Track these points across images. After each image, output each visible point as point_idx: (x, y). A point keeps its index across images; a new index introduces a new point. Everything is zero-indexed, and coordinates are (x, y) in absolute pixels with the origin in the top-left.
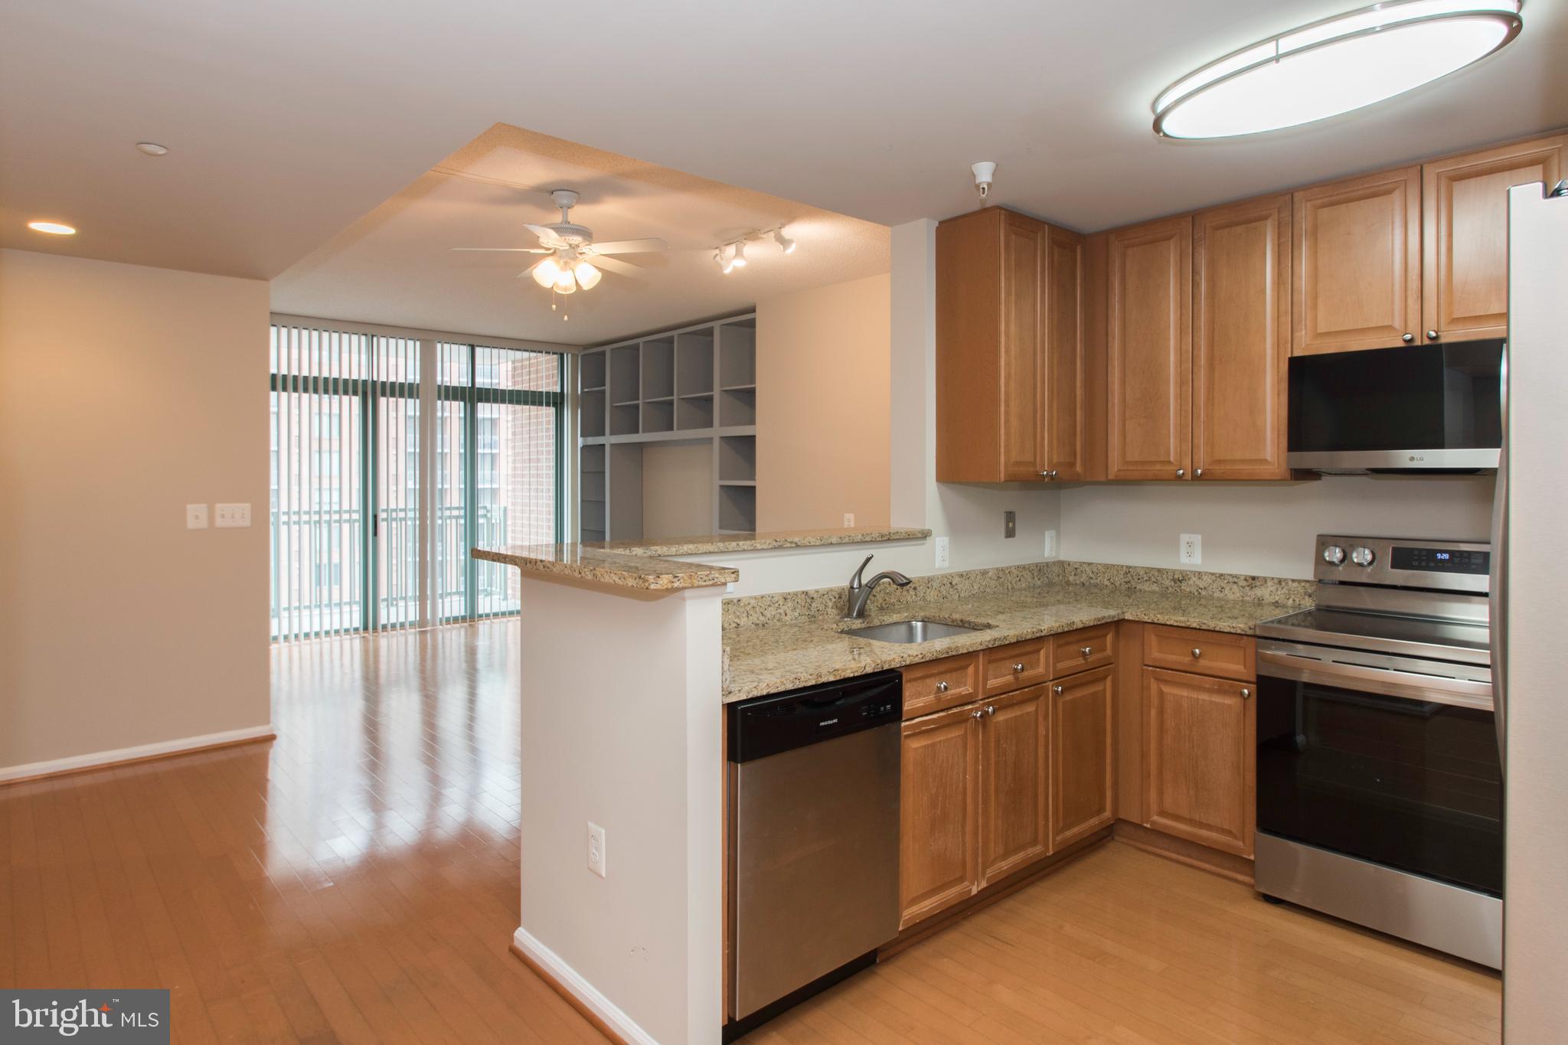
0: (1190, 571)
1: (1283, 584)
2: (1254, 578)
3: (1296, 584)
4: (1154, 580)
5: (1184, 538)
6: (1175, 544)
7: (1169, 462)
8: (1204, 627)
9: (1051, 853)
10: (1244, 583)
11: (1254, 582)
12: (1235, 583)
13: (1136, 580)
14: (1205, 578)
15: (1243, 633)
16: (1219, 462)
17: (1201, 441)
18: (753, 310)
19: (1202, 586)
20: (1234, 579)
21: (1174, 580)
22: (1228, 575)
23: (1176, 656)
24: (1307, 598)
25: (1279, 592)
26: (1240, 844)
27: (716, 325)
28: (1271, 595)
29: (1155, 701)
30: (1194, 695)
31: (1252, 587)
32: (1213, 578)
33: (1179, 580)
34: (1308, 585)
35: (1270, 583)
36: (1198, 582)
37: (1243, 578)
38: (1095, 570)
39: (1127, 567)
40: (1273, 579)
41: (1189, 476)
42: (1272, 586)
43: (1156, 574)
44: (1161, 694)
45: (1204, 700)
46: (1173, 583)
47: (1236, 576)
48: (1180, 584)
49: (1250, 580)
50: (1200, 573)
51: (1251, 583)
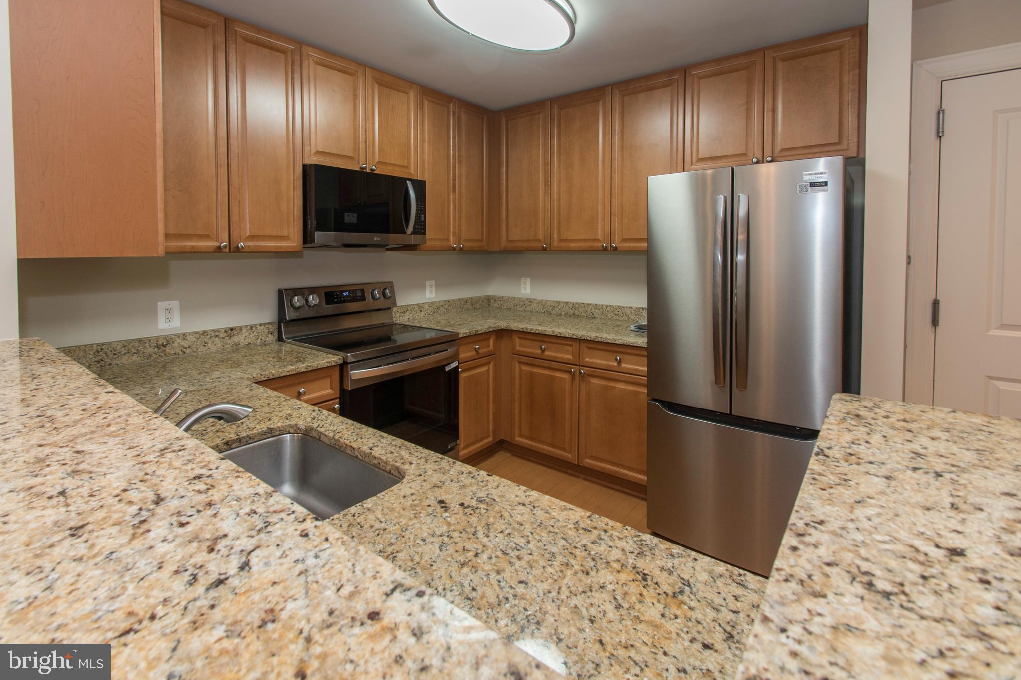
0: (174, 335)
1: (254, 329)
2: (232, 329)
3: (262, 328)
4: (134, 351)
6: (153, 312)
8: (310, 369)
10: (224, 335)
11: (232, 332)
12: (217, 336)
13: (111, 356)
14: (189, 338)
19: (186, 346)
20: (216, 333)
21: (158, 347)
22: (211, 331)
24: (270, 335)
25: (251, 336)
28: (245, 339)
31: (230, 336)
32: (198, 336)
33: (163, 345)
34: (270, 326)
35: (244, 331)
36: (182, 343)
37: (223, 330)
39: (98, 345)
40: (246, 326)
41: (227, 249)
42: (246, 332)
43: (137, 345)
46: (156, 350)
47: (218, 331)
48: (164, 349)
49: (229, 331)
50: (183, 334)
51: (230, 334)
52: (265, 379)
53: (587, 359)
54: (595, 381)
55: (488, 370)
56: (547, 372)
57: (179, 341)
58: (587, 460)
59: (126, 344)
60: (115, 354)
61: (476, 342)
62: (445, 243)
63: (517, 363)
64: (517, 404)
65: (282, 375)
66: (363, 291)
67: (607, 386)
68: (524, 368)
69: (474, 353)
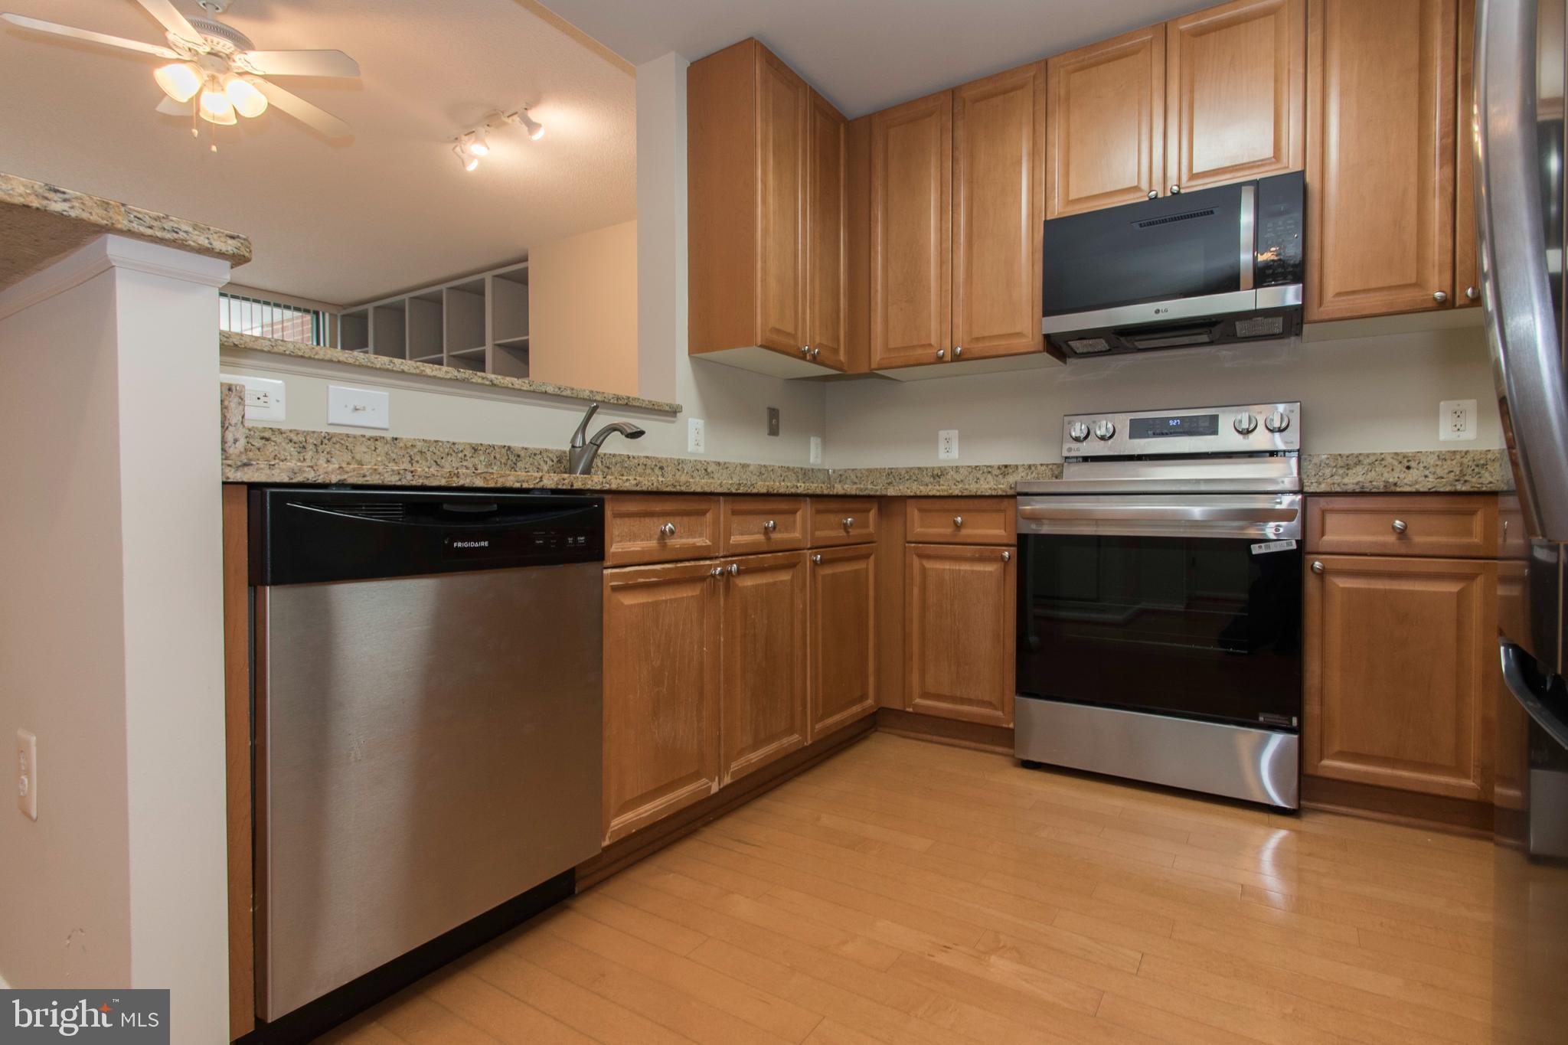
0: (948, 467)
1: (1033, 468)
2: (1006, 466)
3: (1044, 468)
4: (914, 478)
5: (943, 434)
6: (934, 441)
7: (930, 345)
8: (966, 493)
9: (810, 742)
10: (997, 472)
11: (1006, 469)
12: (990, 472)
13: (897, 480)
14: (961, 471)
15: (1004, 494)
16: (977, 339)
17: (959, 320)
18: (525, 259)
19: (959, 480)
20: (988, 470)
22: (983, 466)
23: (937, 528)
26: (1000, 713)
27: (488, 277)
29: (917, 578)
30: (956, 566)
31: (1004, 475)
32: (970, 470)
33: (938, 477)
34: (1054, 467)
35: (1020, 469)
36: (955, 476)
37: (997, 467)
38: (859, 475)
40: (1024, 465)
41: (948, 357)
42: (1023, 472)
43: (916, 472)
44: (924, 570)
45: (966, 571)
46: (932, 479)
47: (991, 467)
48: (939, 480)
49: (1003, 468)
50: (957, 467)
51: (1004, 472)
57: (952, 473)
59: (908, 470)
60: (900, 479)
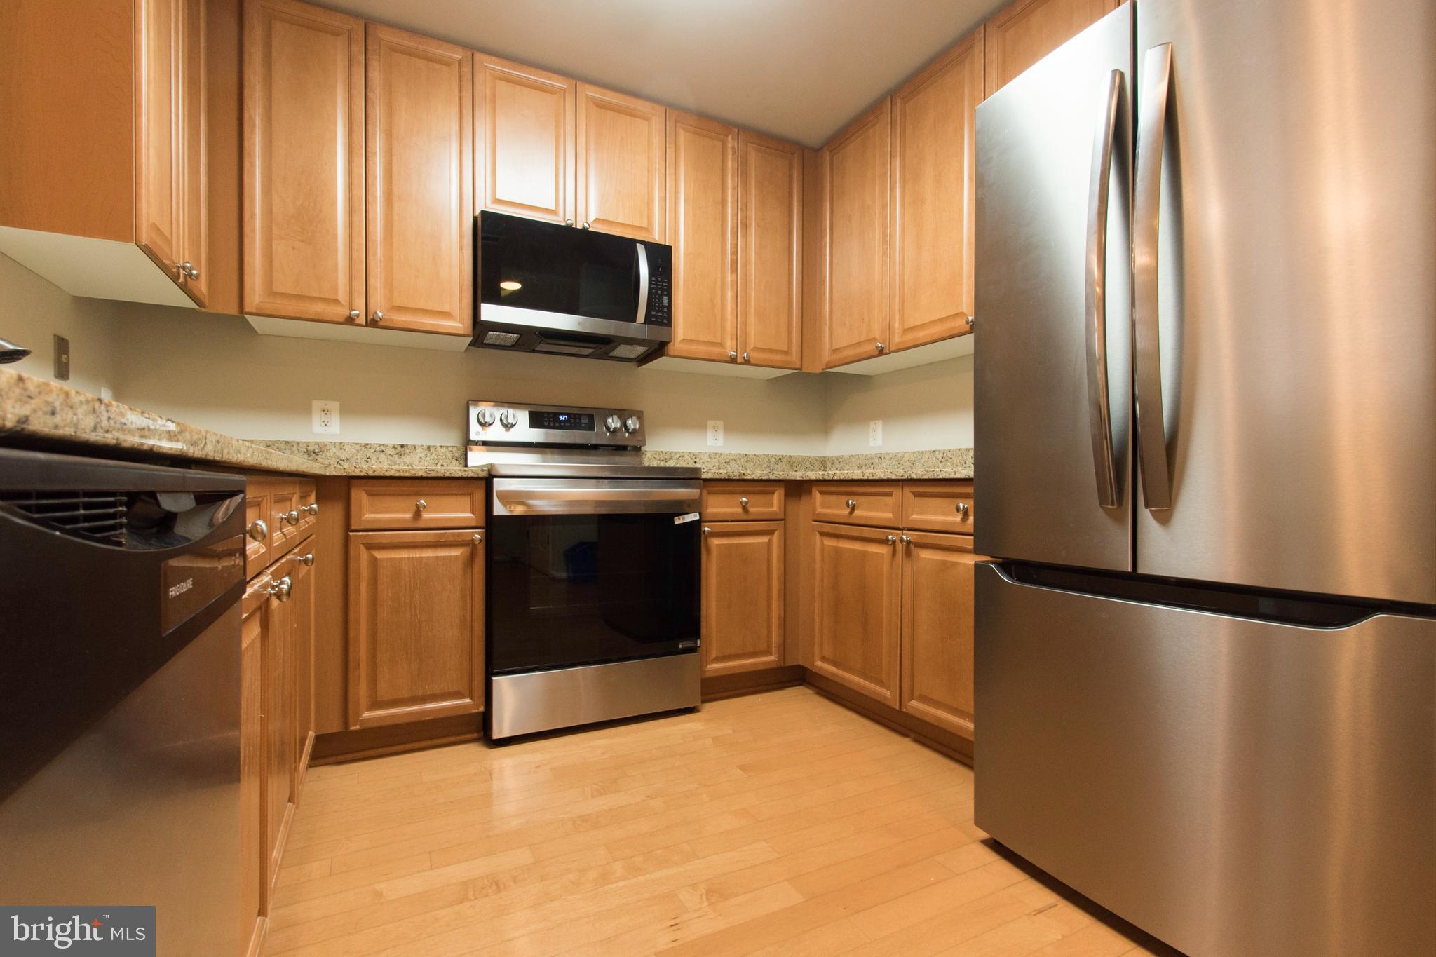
0: (329, 442)
1: (432, 449)
2: (402, 446)
3: (444, 449)
5: (317, 405)
6: (308, 412)
7: (336, 301)
8: (433, 474)
10: (392, 451)
11: (402, 450)
12: (383, 451)
14: (348, 448)
15: (475, 476)
16: (399, 309)
17: (377, 282)
19: (343, 458)
20: (381, 449)
22: (375, 443)
23: (394, 512)
25: (428, 458)
28: (420, 461)
29: (365, 573)
30: (416, 554)
31: (400, 455)
32: (358, 448)
33: (314, 452)
35: (419, 450)
36: (338, 453)
37: (391, 446)
40: (422, 446)
41: (362, 320)
42: (421, 453)
43: (284, 447)
44: (374, 562)
46: (305, 456)
47: (384, 445)
48: (316, 457)
49: (399, 448)
50: (341, 443)
51: (400, 452)
52: (362, 474)
53: (915, 517)
54: (926, 555)
55: (769, 543)
56: (857, 546)
57: (334, 450)
58: (914, 703)
61: (744, 493)
62: (716, 351)
63: (818, 536)
64: (817, 605)
65: (388, 474)
66: (591, 417)
67: (944, 563)
68: (829, 542)
69: (740, 510)
